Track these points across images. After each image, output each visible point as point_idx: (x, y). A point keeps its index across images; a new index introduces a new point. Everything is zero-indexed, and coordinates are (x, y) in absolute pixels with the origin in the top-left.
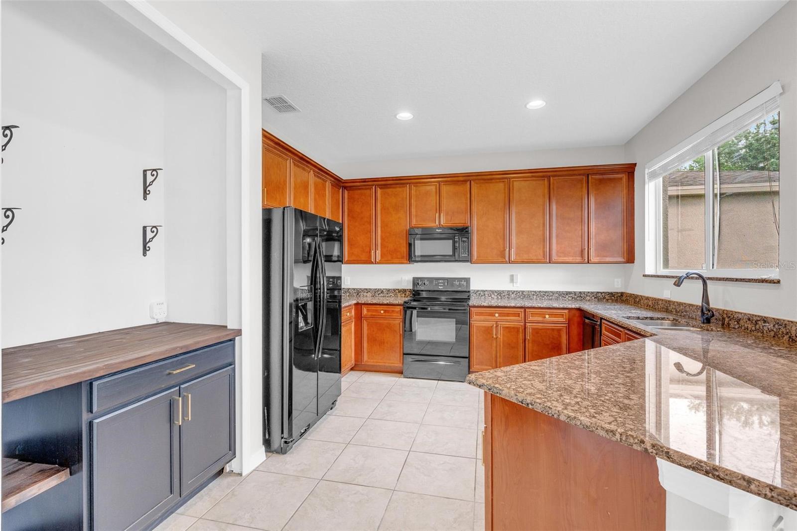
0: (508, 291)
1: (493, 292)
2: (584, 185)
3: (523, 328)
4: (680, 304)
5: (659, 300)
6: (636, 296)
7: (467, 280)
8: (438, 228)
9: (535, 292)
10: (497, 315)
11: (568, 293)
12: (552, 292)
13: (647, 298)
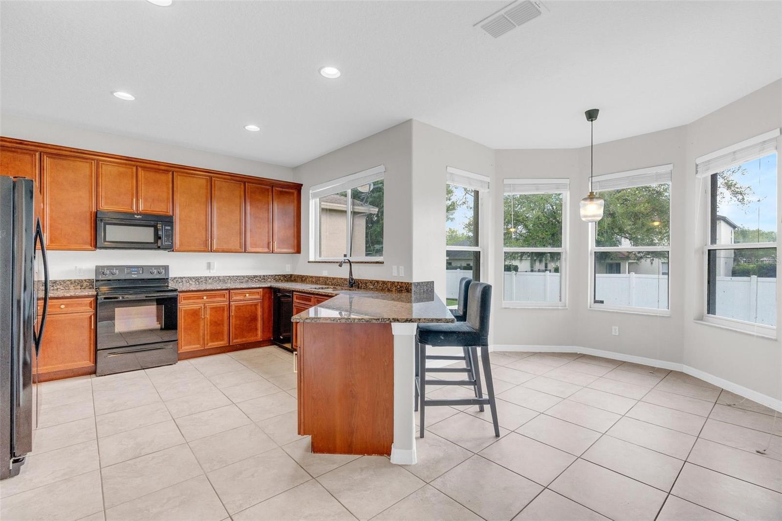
0: (206, 277)
1: (191, 278)
2: (270, 193)
3: (228, 306)
4: (334, 279)
5: (320, 277)
6: (303, 276)
7: (166, 268)
8: (138, 214)
9: (229, 277)
10: (205, 298)
11: (255, 277)
12: (243, 276)
13: (312, 277)
